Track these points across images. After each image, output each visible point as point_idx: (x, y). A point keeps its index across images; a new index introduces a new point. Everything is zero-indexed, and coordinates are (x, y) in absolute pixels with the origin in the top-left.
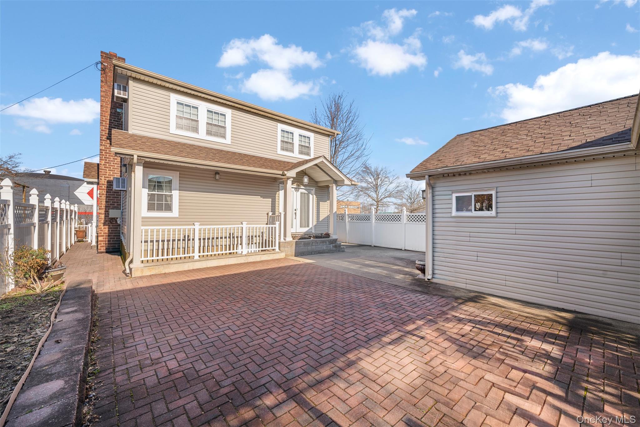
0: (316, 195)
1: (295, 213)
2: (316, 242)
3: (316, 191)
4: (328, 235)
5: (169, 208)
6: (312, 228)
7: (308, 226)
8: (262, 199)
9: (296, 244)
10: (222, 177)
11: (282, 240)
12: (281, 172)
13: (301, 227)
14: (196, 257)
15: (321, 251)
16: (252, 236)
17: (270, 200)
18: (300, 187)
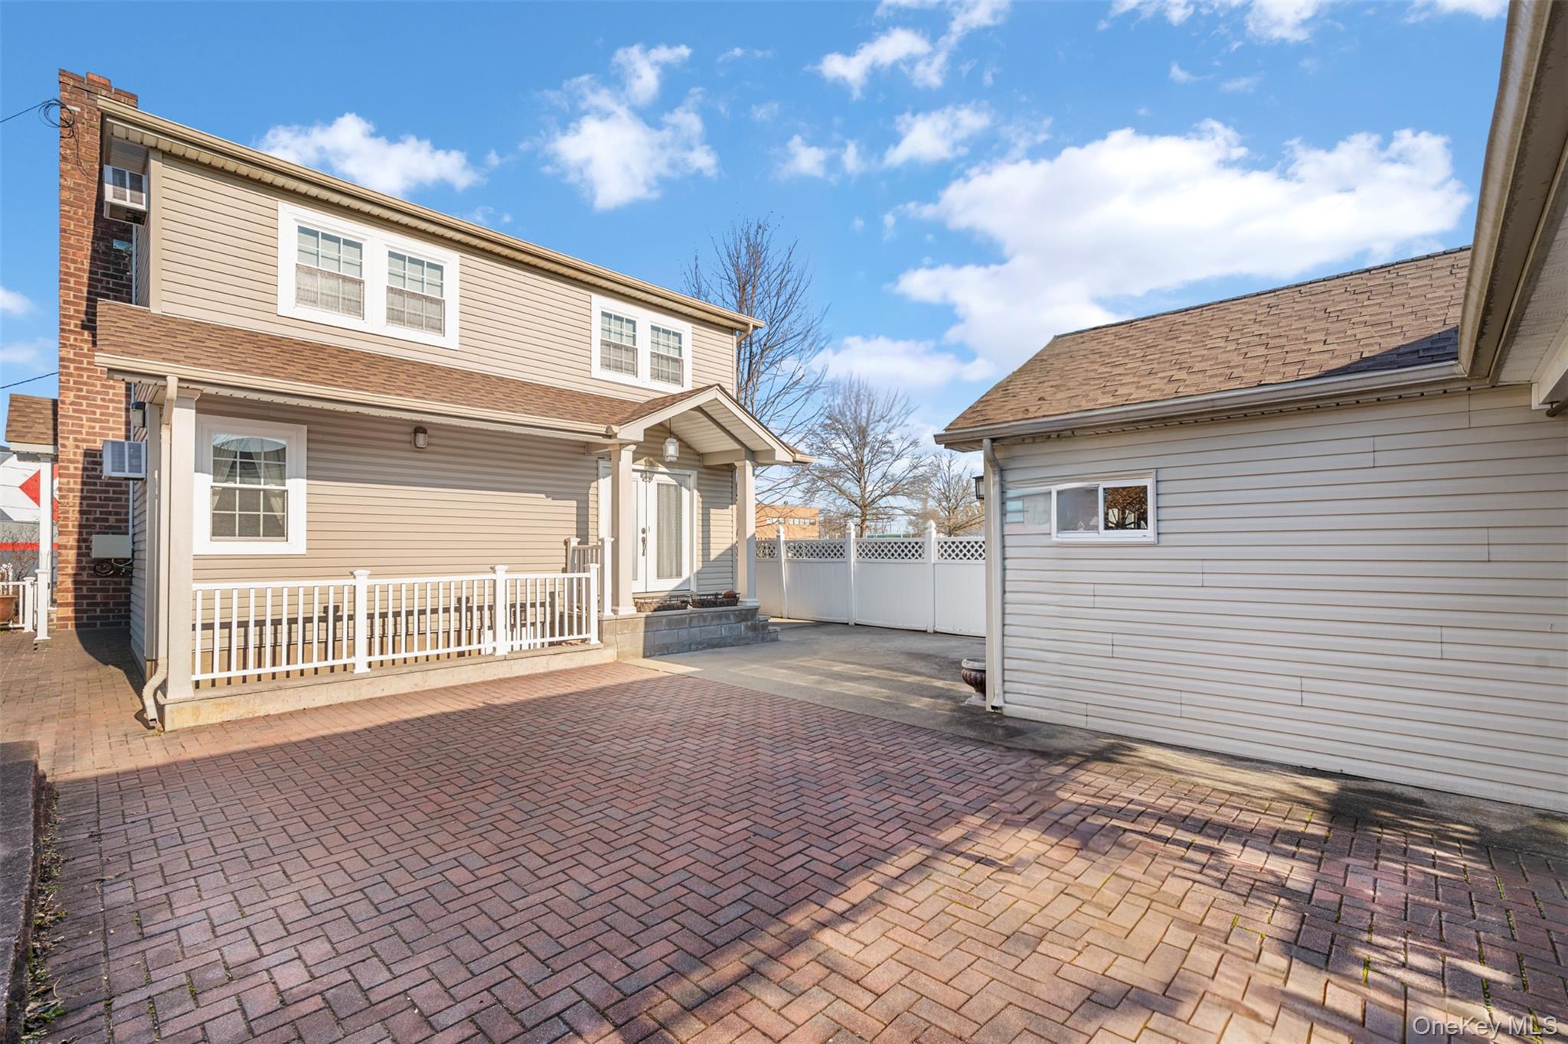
0: (699, 490)
1: (644, 540)
2: (701, 614)
3: (699, 478)
4: (732, 598)
5: (276, 528)
6: (689, 579)
7: (679, 574)
8: (549, 501)
9: (647, 624)
10: (434, 441)
11: (608, 612)
12: (602, 429)
13: (659, 576)
14: (361, 668)
15: (716, 642)
16: (523, 606)
17: (574, 503)
18: (655, 469)
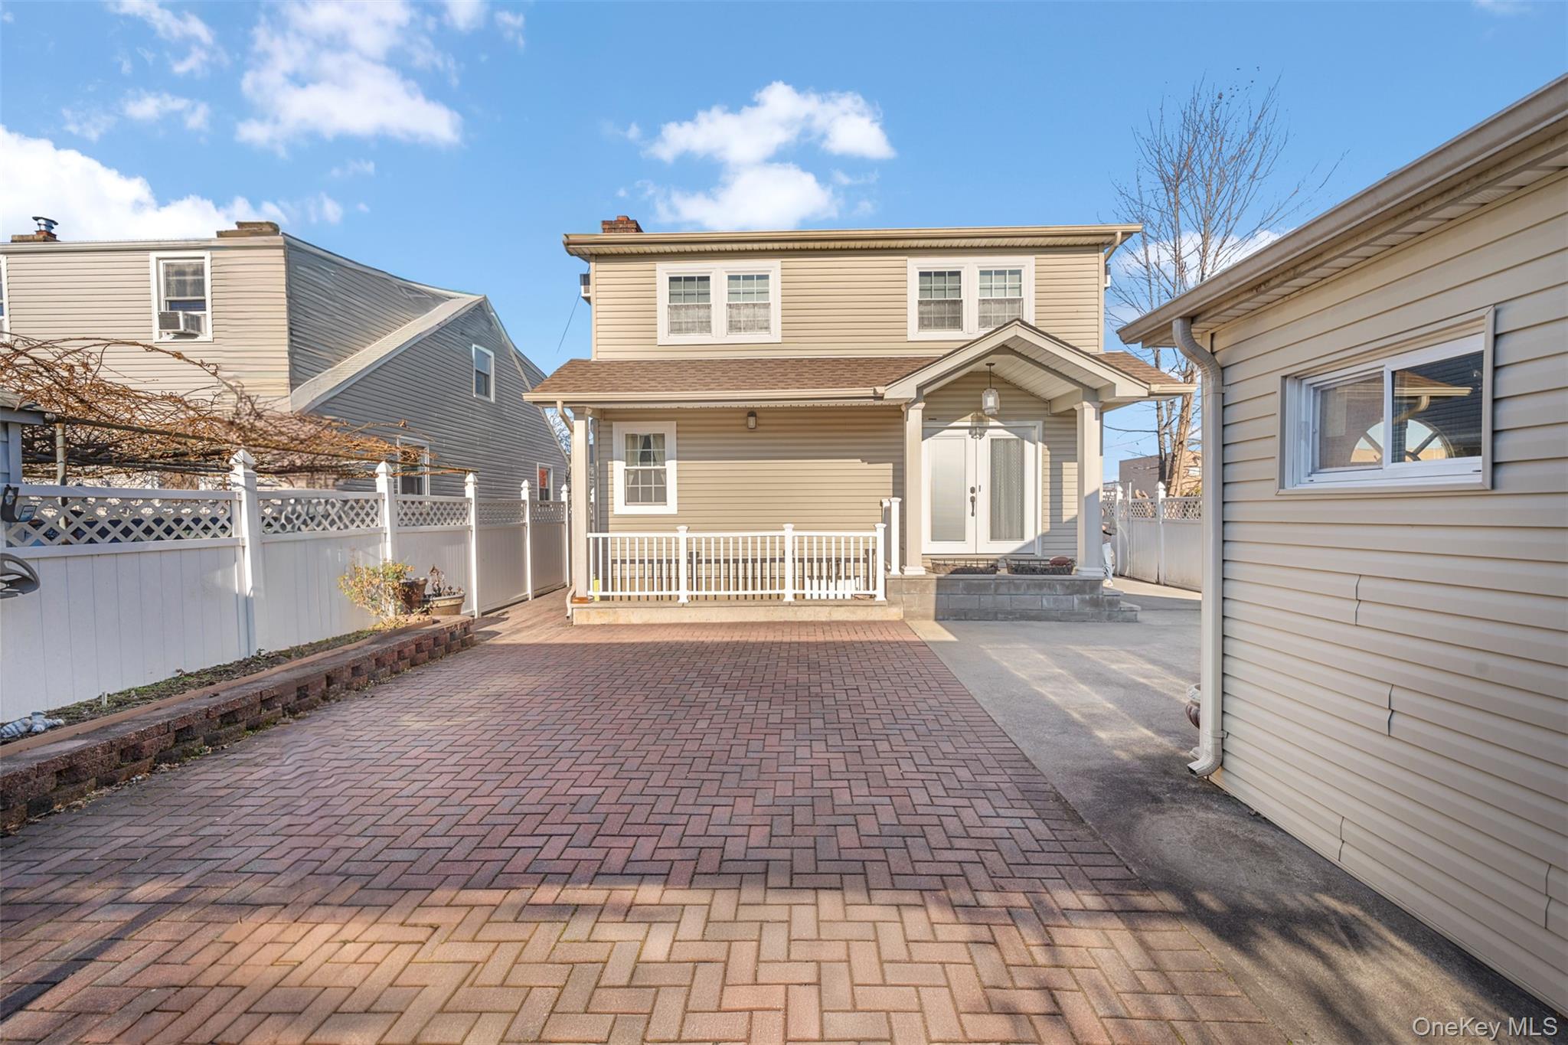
0: (1044, 442)
1: (973, 500)
2: (1011, 582)
3: (1045, 429)
4: (1063, 566)
5: (661, 497)
6: (1032, 543)
7: (1022, 537)
8: (865, 465)
9: (938, 586)
10: (760, 422)
11: (895, 571)
12: (869, 392)
13: (993, 537)
14: (683, 600)
15: (1033, 614)
16: (838, 560)
17: (890, 466)
18: (985, 424)
